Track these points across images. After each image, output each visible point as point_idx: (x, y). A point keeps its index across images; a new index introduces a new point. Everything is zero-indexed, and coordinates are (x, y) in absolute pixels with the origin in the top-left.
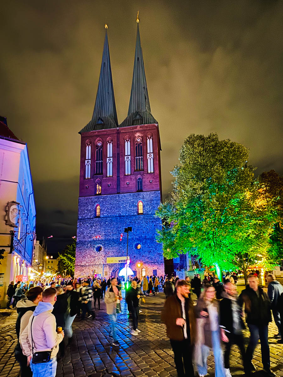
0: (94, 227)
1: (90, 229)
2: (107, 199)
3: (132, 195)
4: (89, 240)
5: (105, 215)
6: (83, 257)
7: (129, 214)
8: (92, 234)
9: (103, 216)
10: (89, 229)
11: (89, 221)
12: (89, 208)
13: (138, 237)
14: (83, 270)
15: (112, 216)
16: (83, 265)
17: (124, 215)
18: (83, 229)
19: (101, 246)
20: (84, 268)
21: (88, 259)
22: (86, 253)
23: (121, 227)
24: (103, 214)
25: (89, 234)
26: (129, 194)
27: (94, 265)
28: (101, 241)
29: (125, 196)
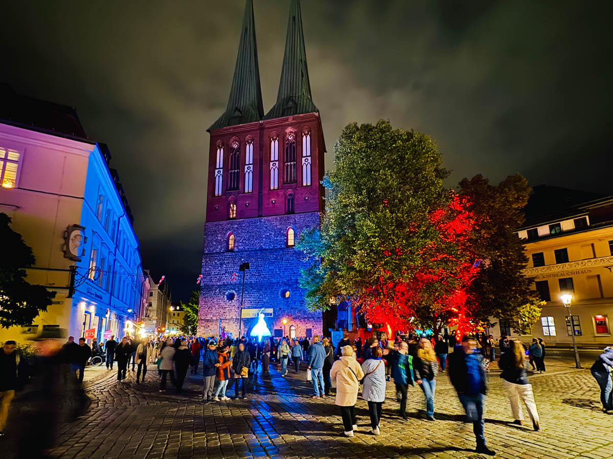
0: (224, 266)
1: (219, 268)
2: (244, 225)
3: (278, 218)
4: (218, 284)
5: (240, 248)
6: (209, 308)
7: (273, 247)
8: (222, 275)
9: (237, 250)
11: (218, 256)
12: (219, 238)
13: (286, 280)
14: (209, 326)
15: (250, 250)
16: (209, 320)
17: (267, 248)
18: (209, 268)
19: (234, 292)
20: (210, 323)
21: (216, 310)
22: (213, 302)
23: (262, 266)
24: (237, 246)
25: (217, 275)
26: (275, 217)
27: (224, 319)
28: (234, 286)
29: (268, 221)
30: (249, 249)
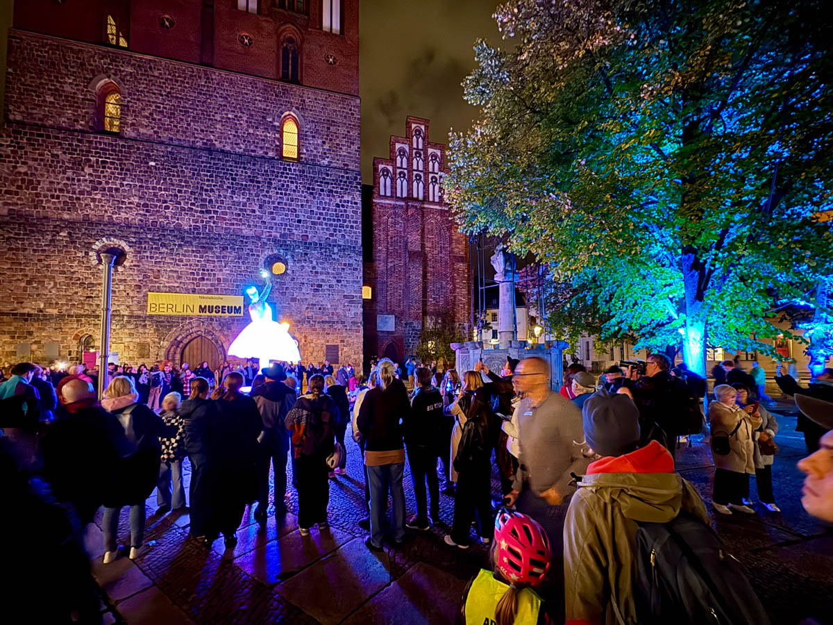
0: (88, 170)
1: (69, 173)
2: (156, 74)
3: (260, 85)
4: (66, 216)
5: (142, 130)
6: (29, 282)
7: (245, 150)
8: (81, 193)
9: (133, 135)
10: (64, 173)
11: (64, 139)
12: (67, 88)
13: (278, 235)
14: (30, 333)
15: (176, 143)
16: (29, 315)
17: (228, 148)
18: (30, 168)
19: (123, 244)
20: (36, 325)
21: (58, 290)
22: (48, 266)
24: (133, 124)
25: (61, 190)
26: (251, 78)
27: (86, 316)
28: (124, 229)
29: (231, 82)
30: (171, 139)
